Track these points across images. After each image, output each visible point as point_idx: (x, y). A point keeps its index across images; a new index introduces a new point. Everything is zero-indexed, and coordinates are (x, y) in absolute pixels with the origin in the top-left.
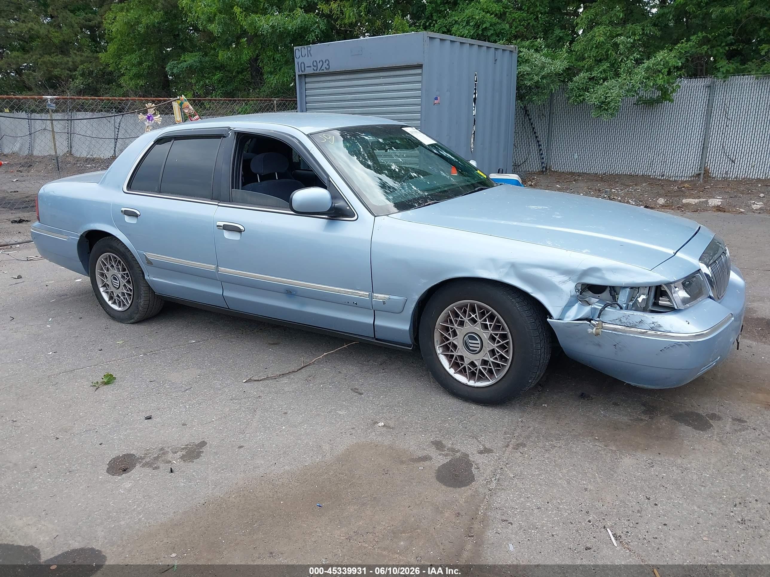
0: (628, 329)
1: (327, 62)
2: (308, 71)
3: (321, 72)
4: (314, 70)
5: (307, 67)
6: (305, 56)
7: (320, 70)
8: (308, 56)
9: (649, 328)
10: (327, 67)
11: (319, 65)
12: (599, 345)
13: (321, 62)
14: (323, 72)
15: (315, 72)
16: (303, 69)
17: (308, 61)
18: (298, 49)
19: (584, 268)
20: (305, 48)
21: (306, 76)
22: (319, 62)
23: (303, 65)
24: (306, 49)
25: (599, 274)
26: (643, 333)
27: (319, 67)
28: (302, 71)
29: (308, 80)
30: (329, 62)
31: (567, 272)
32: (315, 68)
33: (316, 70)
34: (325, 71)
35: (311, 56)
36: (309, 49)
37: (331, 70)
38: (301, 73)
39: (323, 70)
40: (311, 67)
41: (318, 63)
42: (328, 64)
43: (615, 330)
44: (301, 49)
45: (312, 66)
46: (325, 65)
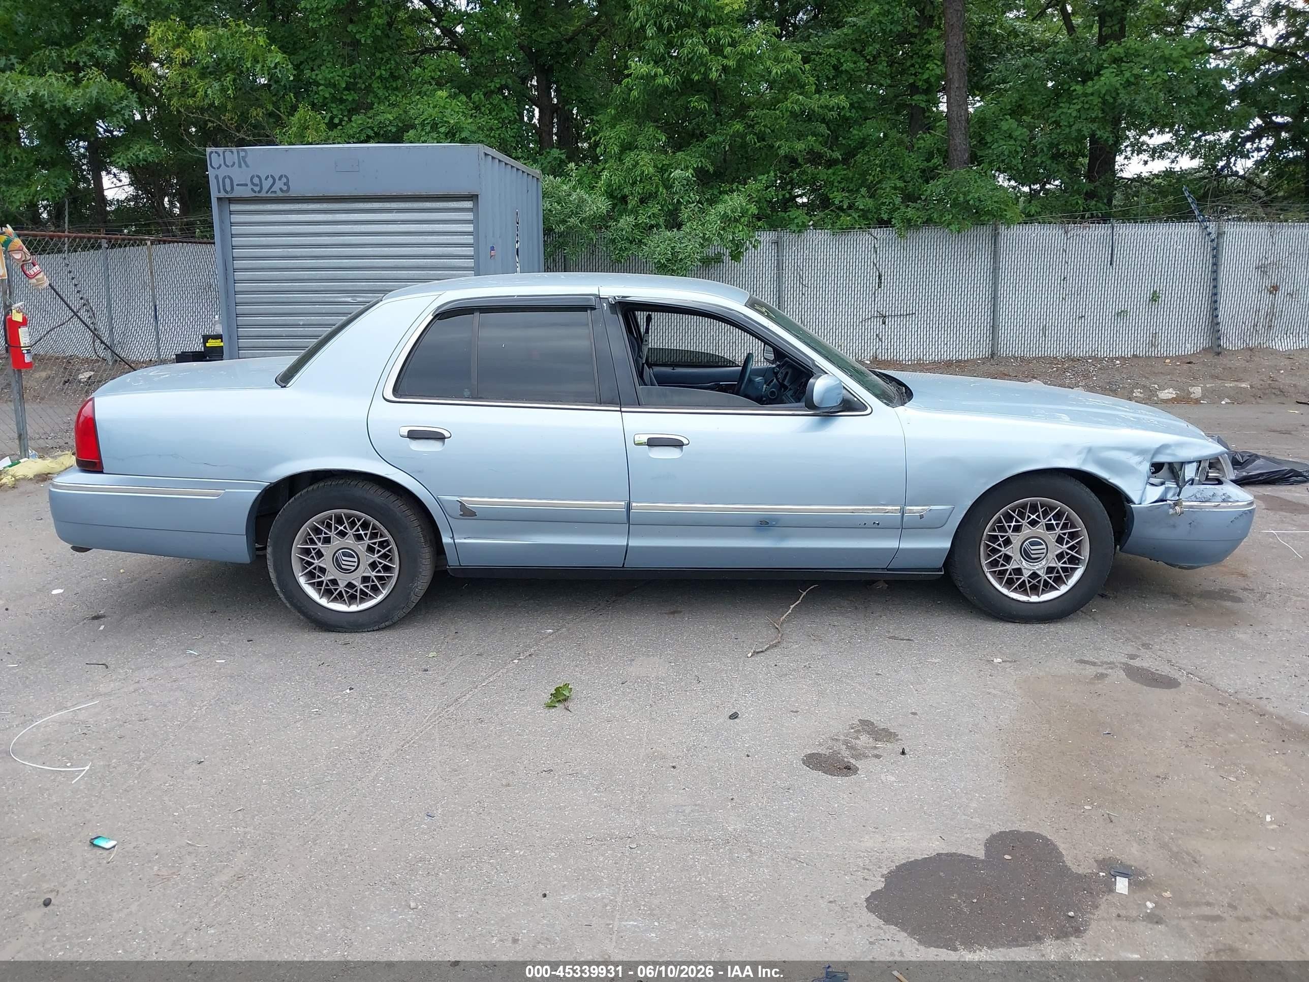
0: (1203, 504)
1: (284, 180)
2: (239, 192)
3: (269, 195)
4: (255, 192)
5: (238, 185)
6: (232, 166)
7: (267, 192)
8: (240, 166)
9: (1220, 500)
10: (285, 188)
11: (266, 184)
12: (1174, 526)
13: (270, 179)
14: (273, 195)
15: (257, 195)
16: (228, 189)
17: (239, 175)
18: (216, 152)
19: (1157, 446)
20: (232, 152)
21: (231, 201)
22: (266, 179)
23: (227, 181)
24: (235, 153)
25: (1169, 451)
26: (1216, 506)
27: (266, 187)
28: (226, 192)
29: (233, 207)
30: (288, 179)
31: (1141, 452)
32: (257, 189)
33: (259, 192)
34: (280, 194)
35: (247, 166)
36: (242, 154)
37: (293, 194)
38: (223, 194)
39: (275, 192)
40: (247, 185)
41: (263, 179)
42: (286, 184)
43: (1191, 507)
44: (224, 152)
45: (249, 184)
46: (279, 184)
